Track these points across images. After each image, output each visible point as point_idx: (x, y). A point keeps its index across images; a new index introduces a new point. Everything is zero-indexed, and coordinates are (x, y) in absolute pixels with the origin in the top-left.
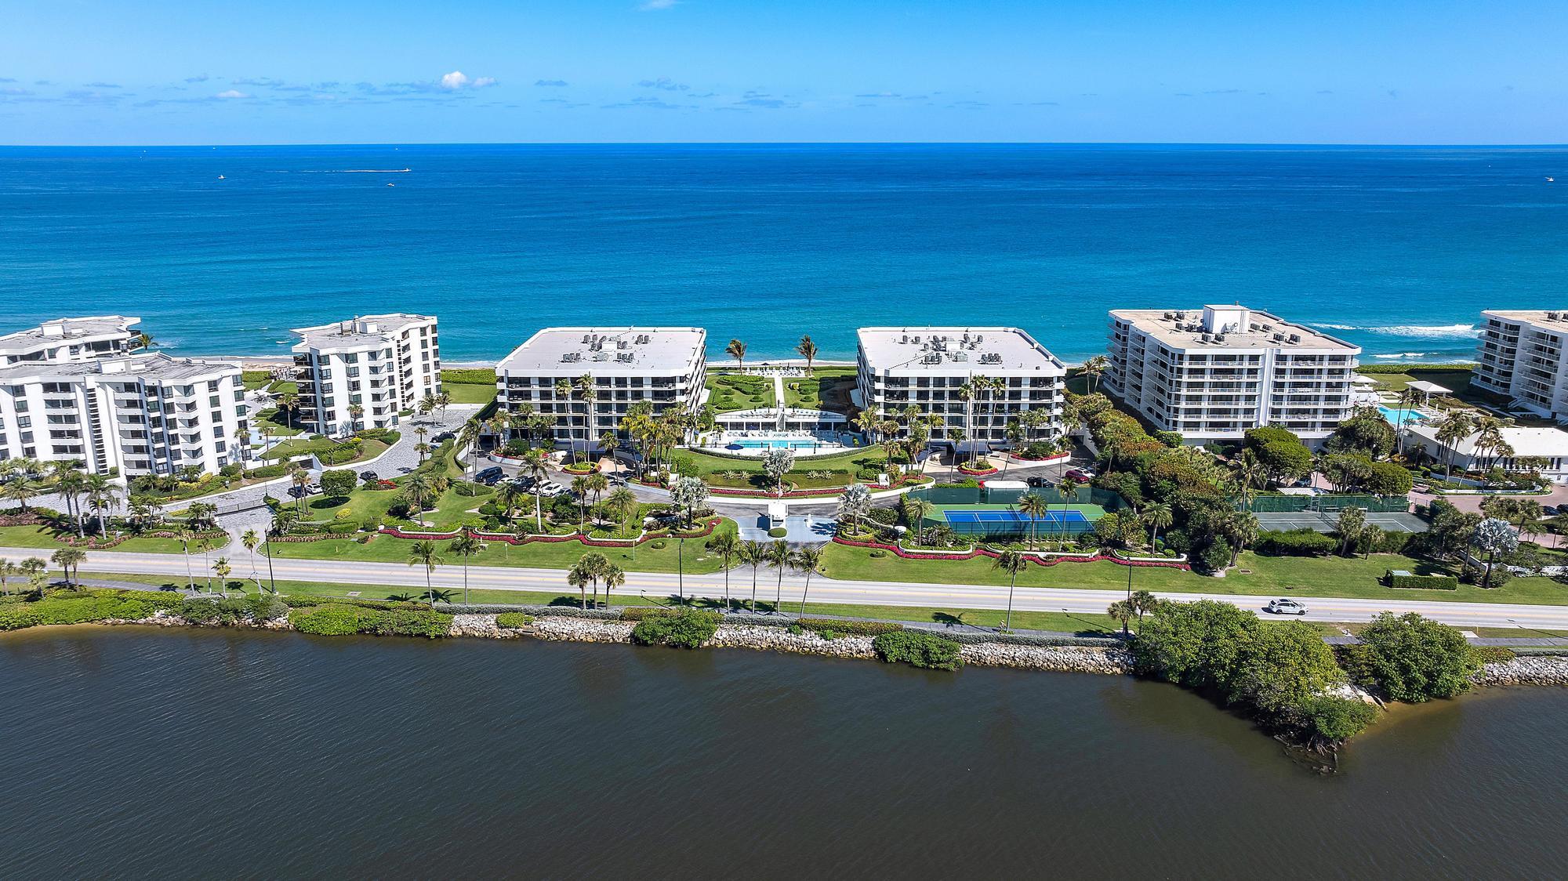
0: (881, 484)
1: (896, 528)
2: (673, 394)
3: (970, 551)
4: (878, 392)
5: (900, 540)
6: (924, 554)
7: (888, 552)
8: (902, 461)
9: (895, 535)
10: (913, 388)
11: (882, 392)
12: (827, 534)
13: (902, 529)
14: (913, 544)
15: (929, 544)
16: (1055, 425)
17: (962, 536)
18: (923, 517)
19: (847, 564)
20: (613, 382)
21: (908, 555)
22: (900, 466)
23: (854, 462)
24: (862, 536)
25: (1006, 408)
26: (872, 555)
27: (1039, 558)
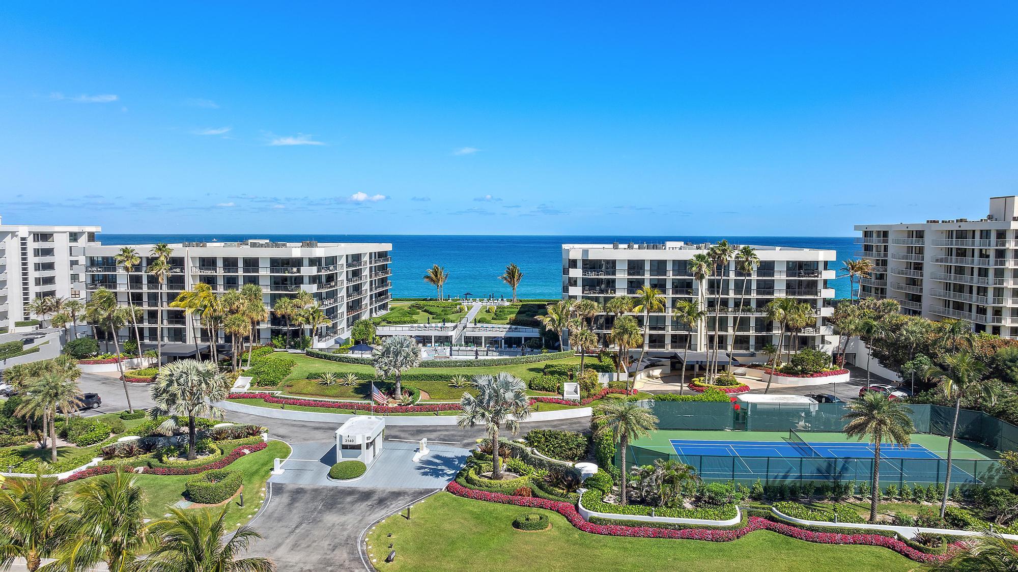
0: (566, 396)
1: (579, 465)
2: (299, 281)
3: (736, 520)
4: (573, 282)
5: (584, 490)
6: (632, 524)
7: (554, 517)
8: (604, 369)
9: (573, 480)
10: (622, 276)
11: (580, 282)
12: (443, 475)
13: (590, 468)
14: (611, 499)
15: (643, 502)
16: (823, 330)
17: (714, 486)
18: (632, 442)
19: (453, 543)
20: (220, 264)
21: (595, 526)
22: (600, 374)
23: (531, 370)
24: (510, 481)
25: (753, 305)
26: (516, 525)
27: (900, 539)
